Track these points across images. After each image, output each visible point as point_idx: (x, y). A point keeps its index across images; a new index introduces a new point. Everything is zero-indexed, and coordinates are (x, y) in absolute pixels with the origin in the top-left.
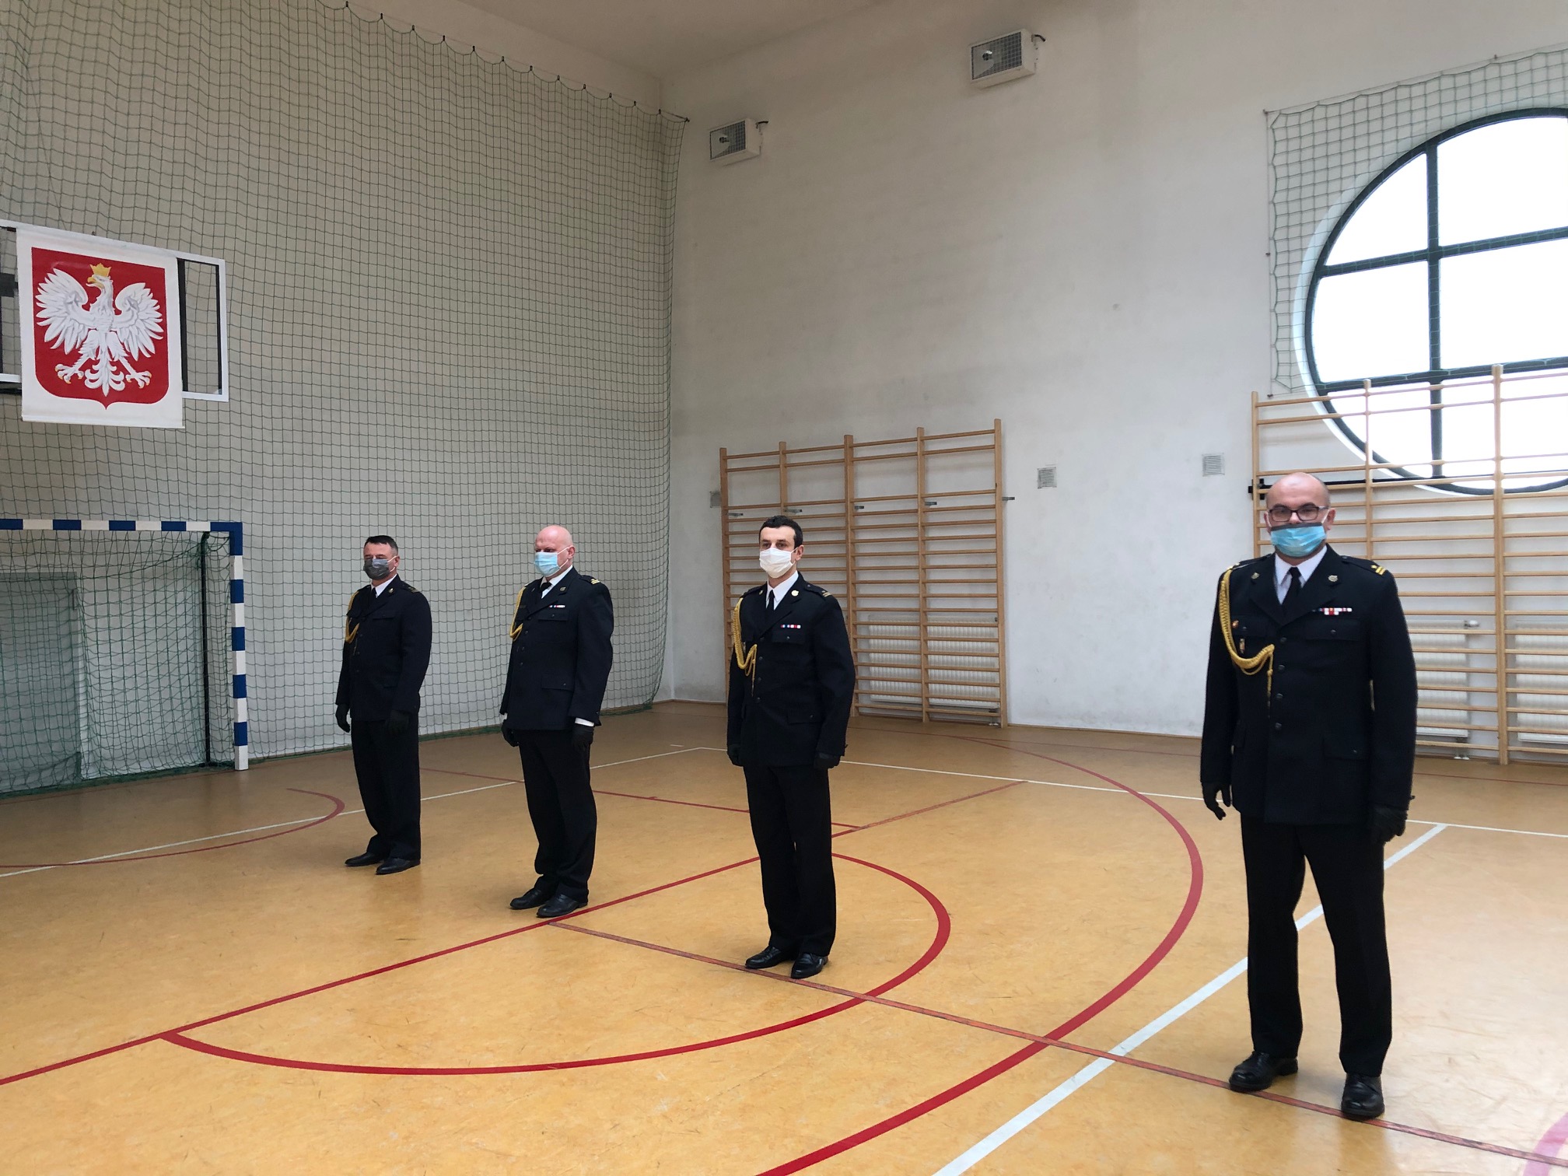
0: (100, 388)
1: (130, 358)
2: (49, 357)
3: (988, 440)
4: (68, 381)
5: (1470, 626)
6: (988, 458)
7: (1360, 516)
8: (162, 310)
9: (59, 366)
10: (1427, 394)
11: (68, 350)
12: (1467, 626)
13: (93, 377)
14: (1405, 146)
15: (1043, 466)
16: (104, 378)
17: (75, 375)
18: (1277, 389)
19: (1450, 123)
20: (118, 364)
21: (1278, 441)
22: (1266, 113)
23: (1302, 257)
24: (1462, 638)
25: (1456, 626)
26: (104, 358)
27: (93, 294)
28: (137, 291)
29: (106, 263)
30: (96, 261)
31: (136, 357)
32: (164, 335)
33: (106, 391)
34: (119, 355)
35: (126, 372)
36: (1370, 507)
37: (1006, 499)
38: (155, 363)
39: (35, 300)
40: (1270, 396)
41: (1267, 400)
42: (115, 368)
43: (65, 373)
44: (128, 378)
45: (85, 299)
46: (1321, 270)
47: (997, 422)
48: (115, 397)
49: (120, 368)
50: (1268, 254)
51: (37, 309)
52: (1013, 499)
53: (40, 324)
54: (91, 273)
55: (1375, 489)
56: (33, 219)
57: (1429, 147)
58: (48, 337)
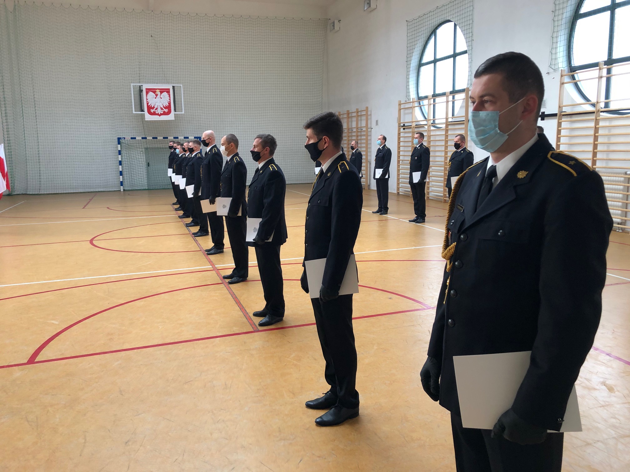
0: (158, 113)
1: (164, 107)
2: (149, 108)
3: (365, 113)
4: (153, 112)
6: (365, 118)
7: (410, 135)
8: (170, 97)
9: (151, 110)
11: (152, 107)
13: (157, 111)
14: (431, 30)
15: (377, 120)
16: (159, 111)
17: (154, 111)
18: (407, 100)
19: (438, 24)
20: (161, 108)
22: (407, 21)
26: (159, 107)
27: (157, 95)
28: (165, 94)
29: (159, 89)
30: (157, 89)
31: (165, 106)
32: (170, 102)
33: (160, 114)
34: (162, 106)
35: (163, 110)
38: (169, 107)
39: (147, 98)
41: (405, 102)
42: (161, 109)
43: (152, 111)
44: (164, 111)
45: (155, 96)
46: (420, 65)
47: (367, 108)
48: (161, 114)
49: (162, 109)
51: (147, 100)
52: (372, 128)
53: (148, 102)
54: (156, 91)
55: (416, 127)
56: (146, 83)
57: (434, 32)
58: (149, 105)
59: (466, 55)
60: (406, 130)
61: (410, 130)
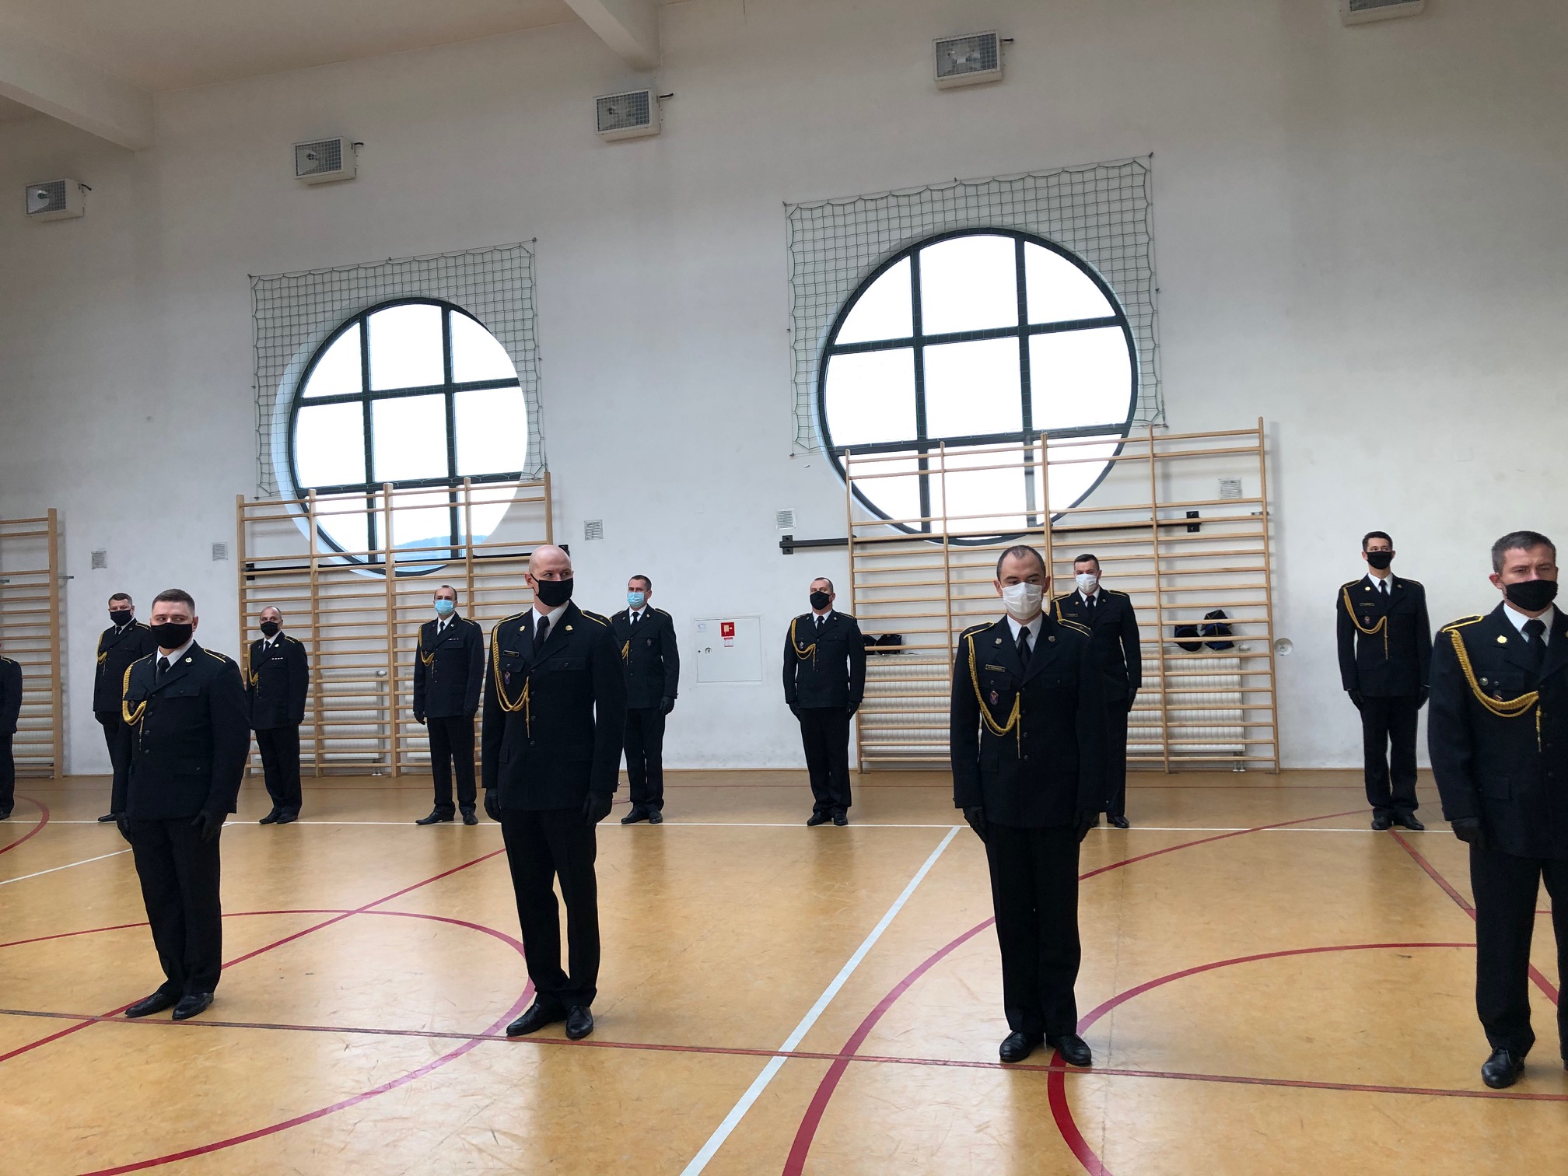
3: (43, 527)
5: (381, 676)
6: (45, 542)
7: (307, 594)
10: (364, 501)
12: (378, 675)
14: (346, 316)
15: (95, 550)
18: (262, 493)
19: (372, 302)
21: (263, 534)
22: (250, 277)
23: (276, 391)
24: (373, 685)
25: (371, 675)
36: (316, 587)
37: (67, 578)
40: (257, 498)
41: (255, 501)
46: (298, 401)
47: (53, 512)
50: (254, 387)
52: (72, 577)
55: (320, 573)
57: (361, 317)
59: (516, 391)
60: (259, 582)
61: (306, 580)
